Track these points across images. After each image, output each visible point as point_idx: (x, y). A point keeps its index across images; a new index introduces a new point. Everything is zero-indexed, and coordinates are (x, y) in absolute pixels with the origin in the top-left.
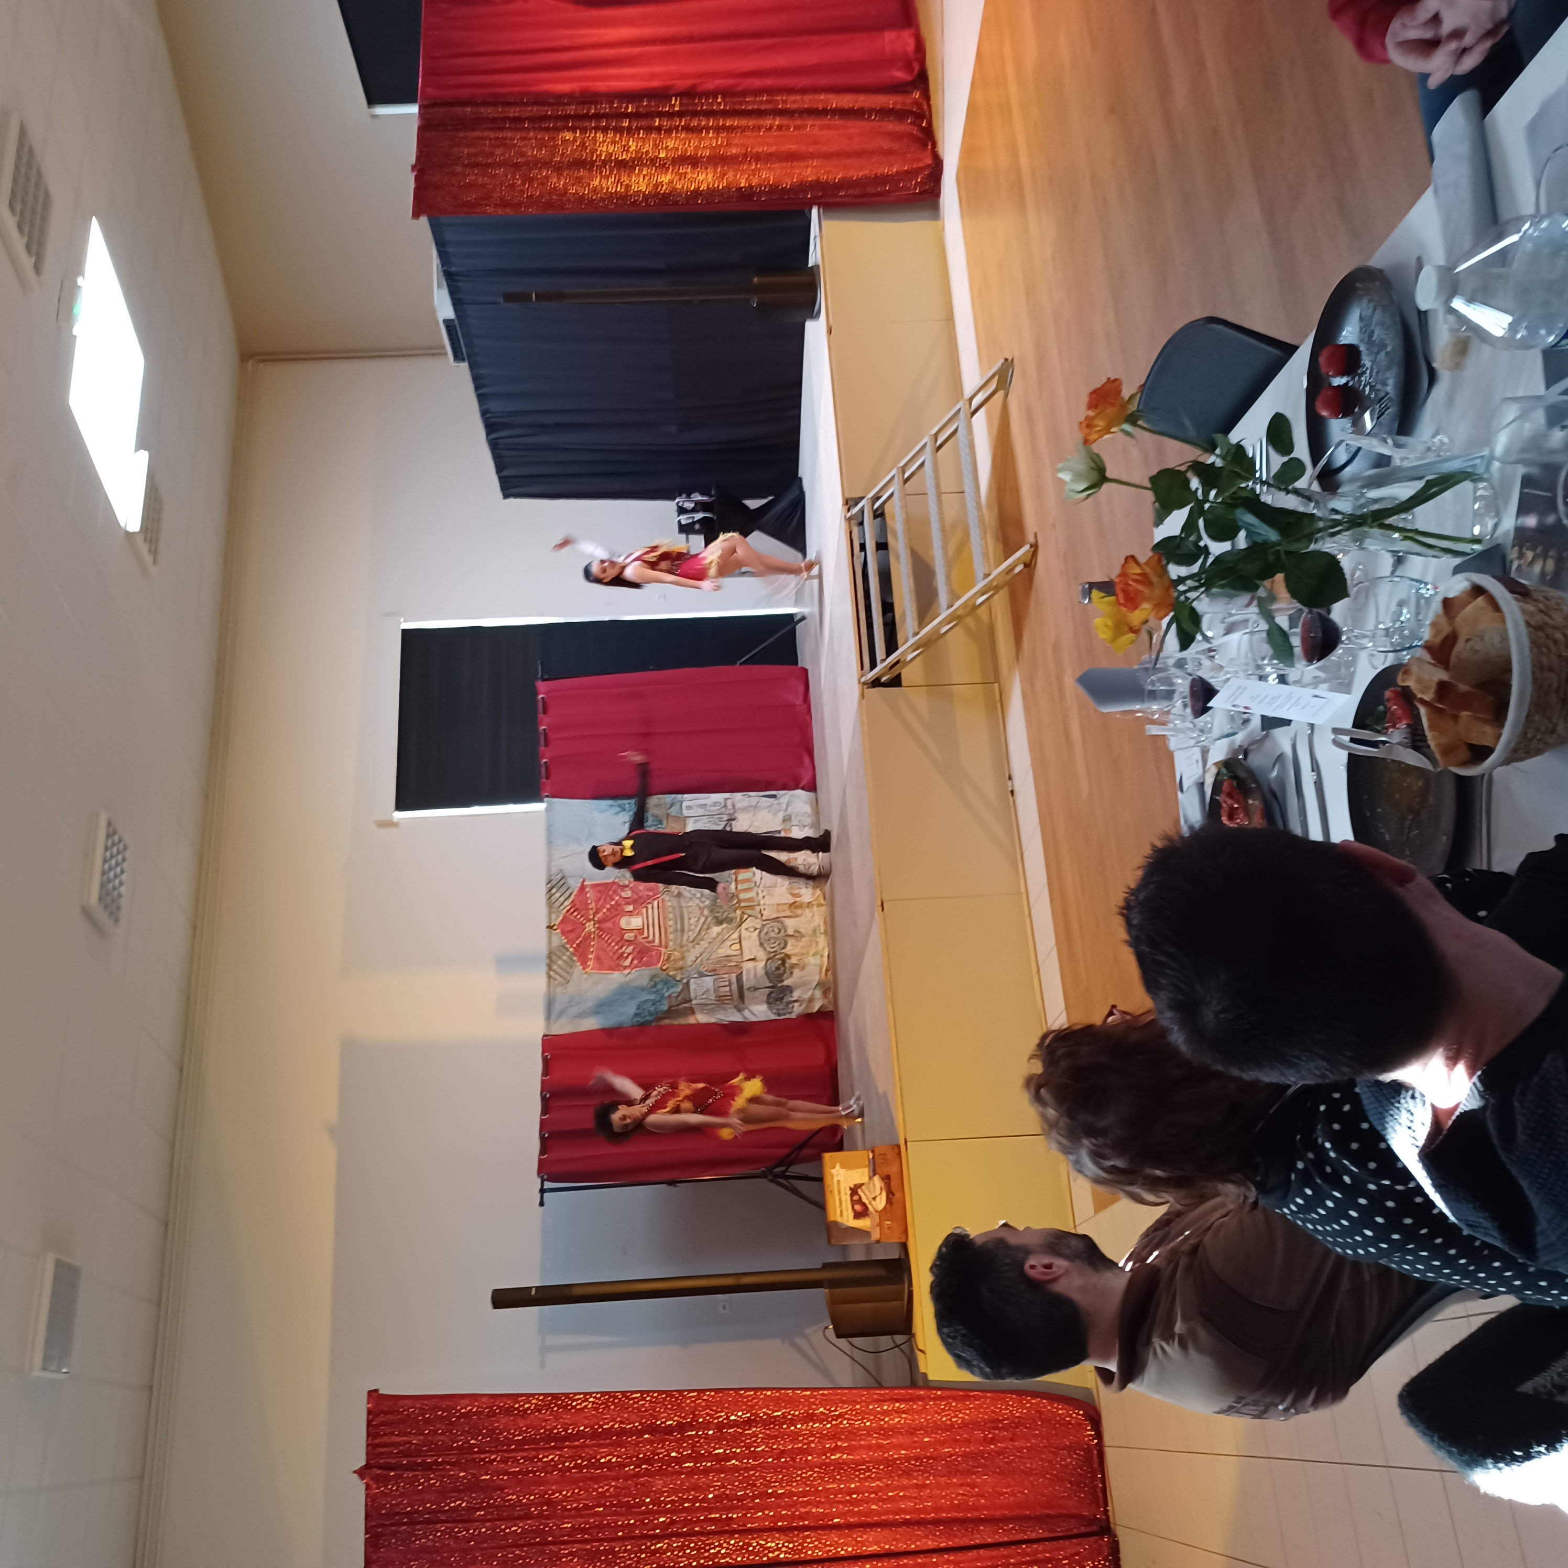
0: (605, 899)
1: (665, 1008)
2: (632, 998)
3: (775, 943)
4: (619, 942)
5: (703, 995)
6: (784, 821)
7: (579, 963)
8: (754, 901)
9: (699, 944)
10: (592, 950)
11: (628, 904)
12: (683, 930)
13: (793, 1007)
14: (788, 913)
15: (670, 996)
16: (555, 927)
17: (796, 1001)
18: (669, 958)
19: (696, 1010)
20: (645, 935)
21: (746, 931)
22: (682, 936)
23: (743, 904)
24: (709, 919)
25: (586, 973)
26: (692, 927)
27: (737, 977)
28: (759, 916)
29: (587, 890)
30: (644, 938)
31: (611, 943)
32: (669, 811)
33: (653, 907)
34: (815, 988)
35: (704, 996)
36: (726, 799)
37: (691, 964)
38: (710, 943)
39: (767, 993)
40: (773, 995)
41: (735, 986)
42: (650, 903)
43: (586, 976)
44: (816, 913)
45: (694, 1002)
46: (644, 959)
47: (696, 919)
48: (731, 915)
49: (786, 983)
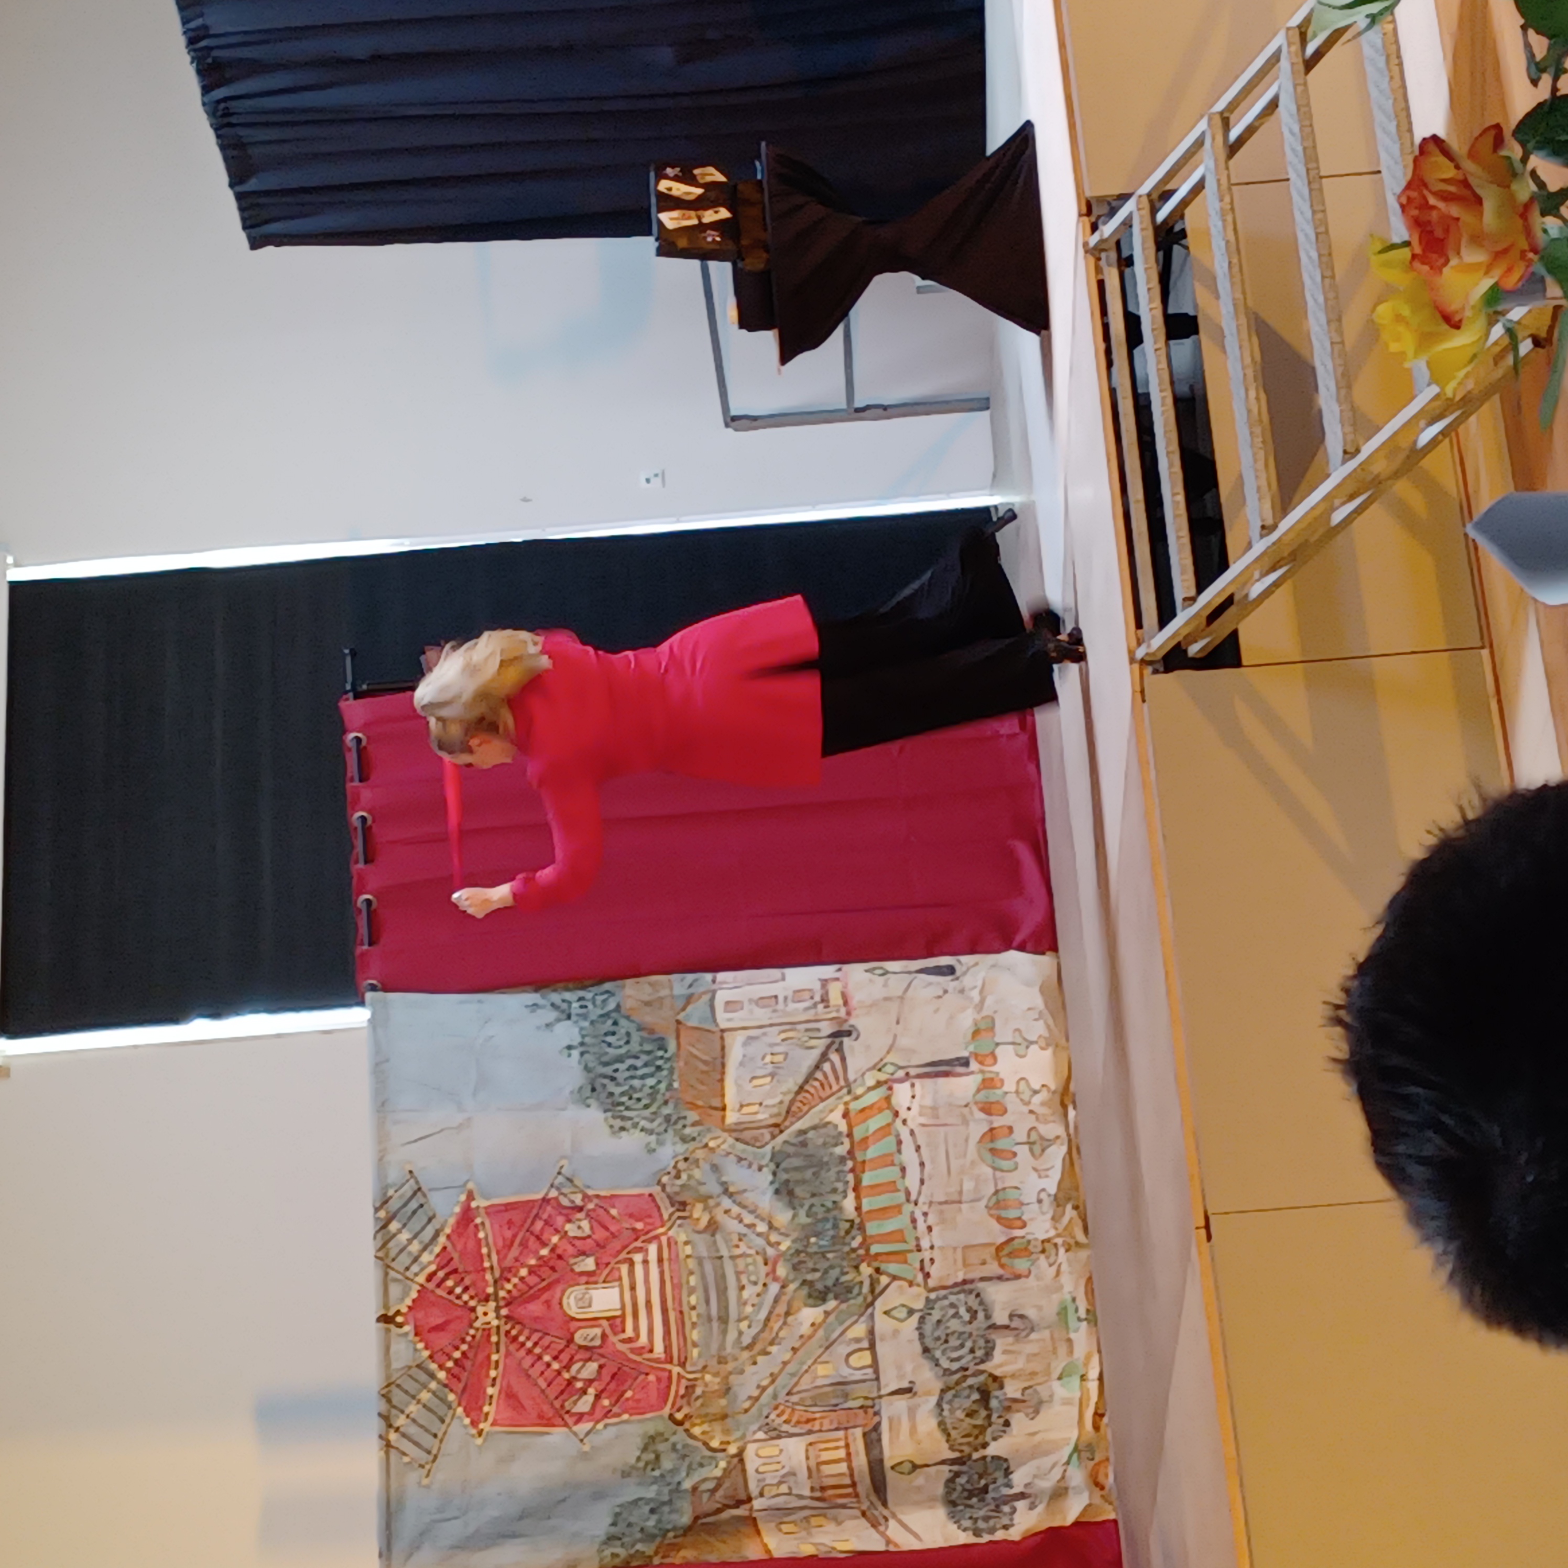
0: (524, 1245)
1: (685, 1519)
2: (598, 1495)
3: (962, 1346)
4: (561, 1351)
5: (780, 1483)
6: (976, 1033)
7: (460, 1410)
8: (905, 1242)
9: (768, 1353)
10: (493, 1373)
11: (583, 1253)
12: (724, 1320)
13: (1014, 1510)
14: (993, 1268)
15: (695, 1489)
16: (399, 1319)
17: (1022, 1496)
18: (690, 1389)
19: (761, 1526)
20: (629, 1332)
21: (885, 1317)
22: (724, 1332)
23: (875, 1249)
24: (792, 1287)
25: (480, 1433)
26: (749, 1309)
27: (865, 1435)
28: (920, 1278)
29: (478, 1221)
30: (624, 1341)
31: (540, 1358)
32: (681, 1017)
33: (645, 1262)
34: (1068, 1463)
35: (784, 1489)
36: (824, 983)
37: (747, 1405)
38: (794, 1350)
39: (948, 1475)
40: (962, 1480)
41: (861, 1461)
42: (639, 1250)
43: (479, 1441)
44: (1064, 1267)
45: (757, 1504)
46: (629, 1394)
47: (759, 1288)
48: (844, 1279)
49: (993, 1449)
